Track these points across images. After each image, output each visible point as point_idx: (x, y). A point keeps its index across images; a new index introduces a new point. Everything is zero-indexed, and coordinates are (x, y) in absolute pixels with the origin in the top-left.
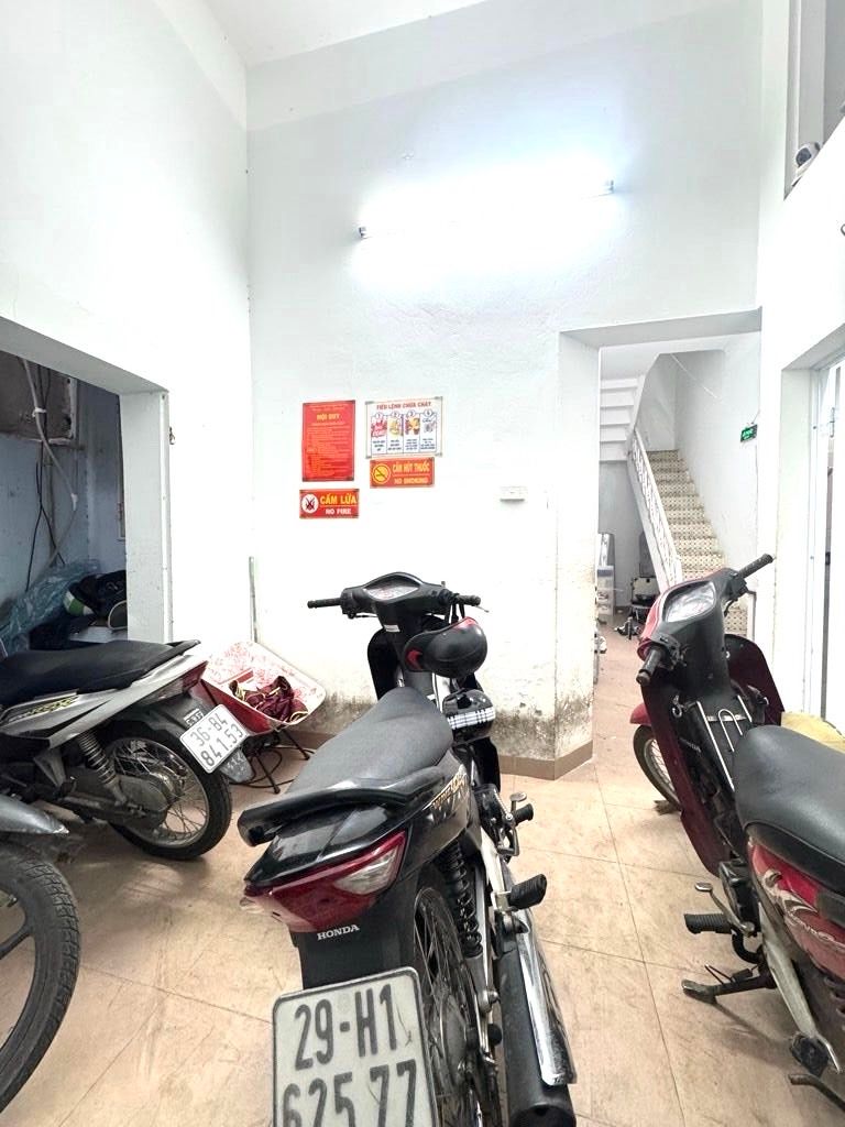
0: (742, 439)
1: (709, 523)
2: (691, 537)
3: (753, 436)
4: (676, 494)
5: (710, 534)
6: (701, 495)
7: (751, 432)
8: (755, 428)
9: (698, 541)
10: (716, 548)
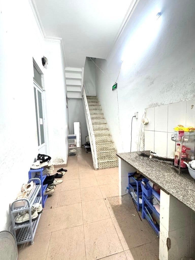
0: (113, 89)
1: (105, 119)
2: (100, 124)
3: (116, 87)
4: (96, 109)
5: (105, 123)
6: (103, 110)
7: (115, 86)
8: (116, 84)
9: (102, 125)
10: (107, 127)
